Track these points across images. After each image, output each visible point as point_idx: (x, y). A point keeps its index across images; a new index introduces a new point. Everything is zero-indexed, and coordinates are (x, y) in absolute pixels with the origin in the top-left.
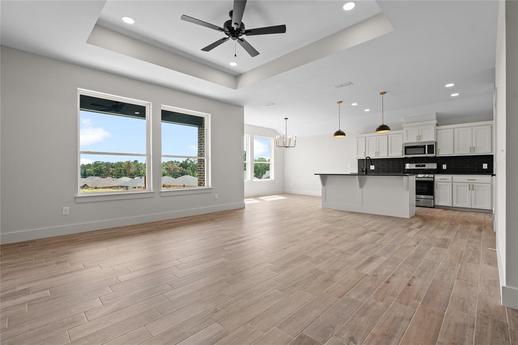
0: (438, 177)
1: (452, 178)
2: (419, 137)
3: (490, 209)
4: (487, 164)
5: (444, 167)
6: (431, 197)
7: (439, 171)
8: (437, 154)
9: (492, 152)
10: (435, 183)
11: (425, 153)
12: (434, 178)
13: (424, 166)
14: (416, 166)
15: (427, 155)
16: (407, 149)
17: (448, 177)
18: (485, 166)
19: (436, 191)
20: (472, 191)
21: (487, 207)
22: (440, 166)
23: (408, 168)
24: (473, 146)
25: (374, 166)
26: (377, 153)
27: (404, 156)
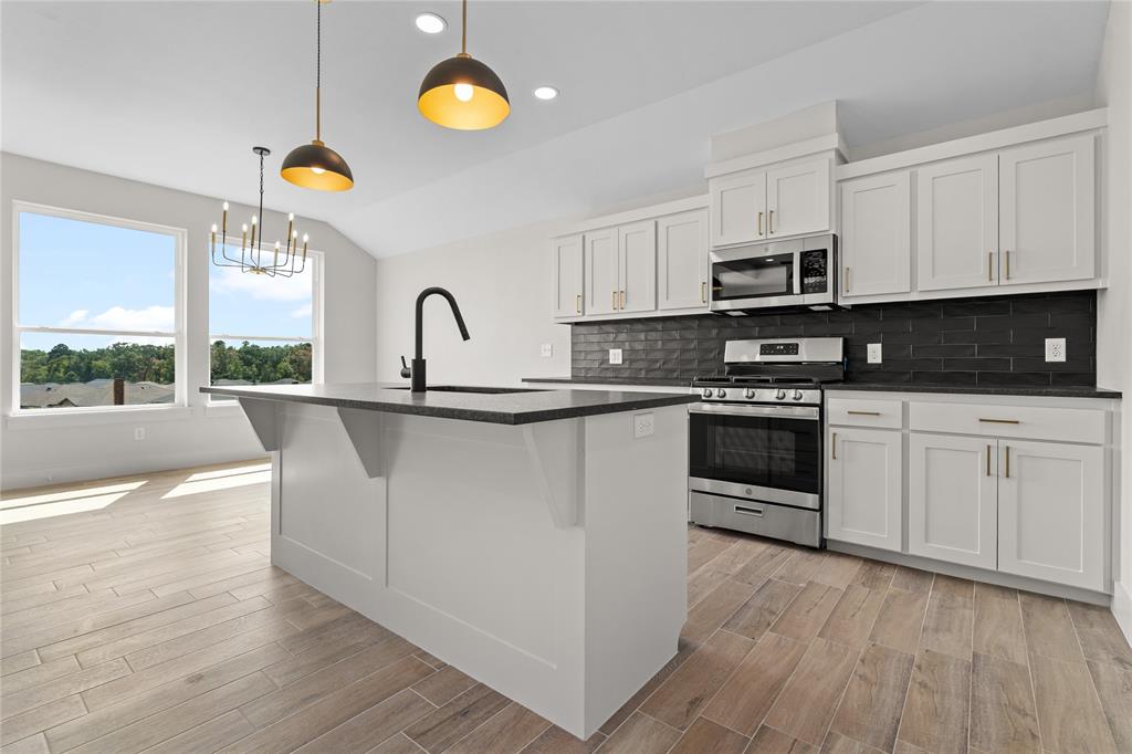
0: (840, 404)
1: (905, 407)
2: (768, 218)
3: (1100, 588)
4: (1062, 341)
5: (875, 353)
6: (810, 500)
7: (852, 374)
8: (842, 293)
9: (1098, 272)
10: (829, 432)
11: (789, 291)
12: (821, 407)
13: (793, 349)
14: (765, 350)
15: (796, 299)
16: (723, 277)
17: (887, 403)
18: (1055, 350)
19: (833, 471)
20: (1003, 481)
21: (1083, 576)
22: (853, 352)
24: (1003, 250)
25: (620, 351)
26: (618, 295)
27: (711, 305)
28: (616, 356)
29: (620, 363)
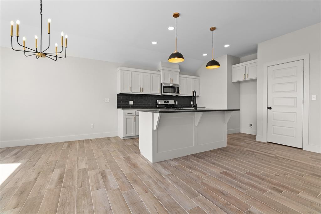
2: (171, 80)
11: (174, 93)
14: (164, 102)
16: (164, 88)
23: (160, 104)
25: (133, 101)
26: (142, 89)
27: (163, 94)
28: (131, 103)
29: (133, 104)
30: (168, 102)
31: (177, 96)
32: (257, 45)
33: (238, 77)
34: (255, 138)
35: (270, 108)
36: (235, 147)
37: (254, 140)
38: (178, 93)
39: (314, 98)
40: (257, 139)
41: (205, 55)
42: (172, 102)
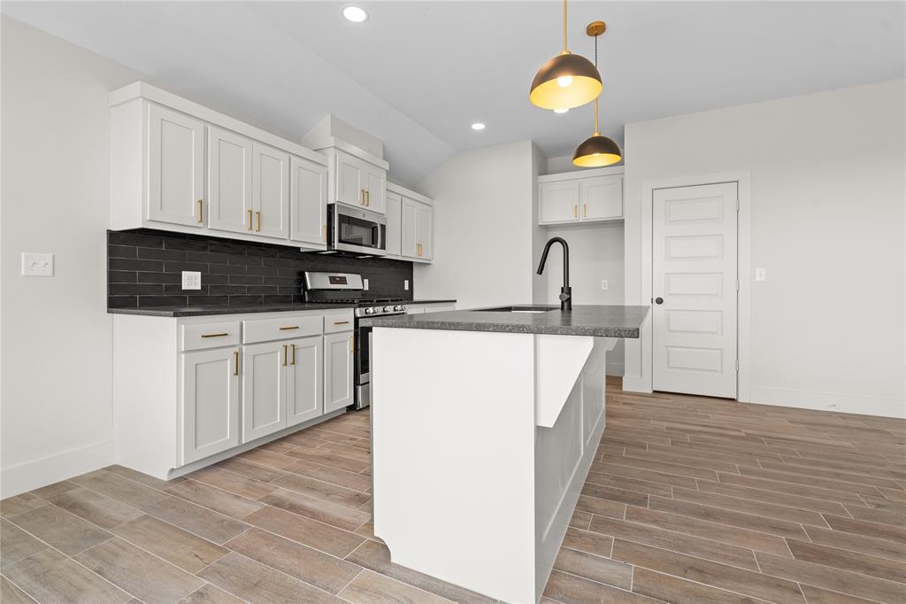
2: (365, 195)
13: (345, 281)
15: (377, 251)
16: (343, 225)
24: (420, 243)
25: (199, 274)
26: (255, 217)
27: (337, 246)
28: (191, 280)
29: (199, 287)
30: (343, 281)
31: (375, 258)
32: (623, 127)
33: (558, 212)
34: (622, 385)
35: (660, 301)
36: (622, 424)
37: (619, 391)
38: (384, 249)
39: (760, 275)
40: (626, 387)
41: (478, 127)
42: (354, 282)
